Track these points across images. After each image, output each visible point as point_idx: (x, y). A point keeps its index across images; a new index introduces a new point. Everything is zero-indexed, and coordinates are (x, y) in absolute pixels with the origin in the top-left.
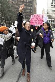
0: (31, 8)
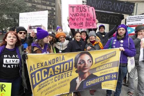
0: (53, 9)
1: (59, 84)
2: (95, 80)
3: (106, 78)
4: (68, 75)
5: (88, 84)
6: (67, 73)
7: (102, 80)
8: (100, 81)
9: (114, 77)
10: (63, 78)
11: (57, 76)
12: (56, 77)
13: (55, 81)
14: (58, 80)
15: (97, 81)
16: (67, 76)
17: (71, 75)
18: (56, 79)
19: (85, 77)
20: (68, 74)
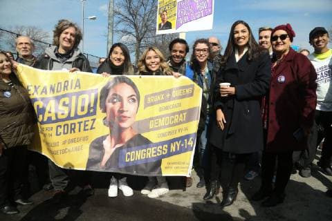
1: (64, 143)
2: (145, 150)
3: (173, 148)
4: (87, 128)
5: (129, 157)
6: (85, 122)
7: (164, 153)
8: (158, 155)
9: (189, 144)
10: (74, 132)
11: (62, 124)
12: (60, 126)
13: (57, 135)
14: (64, 133)
15: (151, 153)
16: (85, 130)
17: (92, 128)
18: (61, 130)
19: (124, 139)
20: (87, 123)
